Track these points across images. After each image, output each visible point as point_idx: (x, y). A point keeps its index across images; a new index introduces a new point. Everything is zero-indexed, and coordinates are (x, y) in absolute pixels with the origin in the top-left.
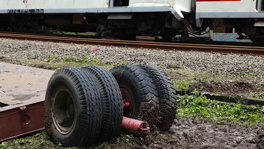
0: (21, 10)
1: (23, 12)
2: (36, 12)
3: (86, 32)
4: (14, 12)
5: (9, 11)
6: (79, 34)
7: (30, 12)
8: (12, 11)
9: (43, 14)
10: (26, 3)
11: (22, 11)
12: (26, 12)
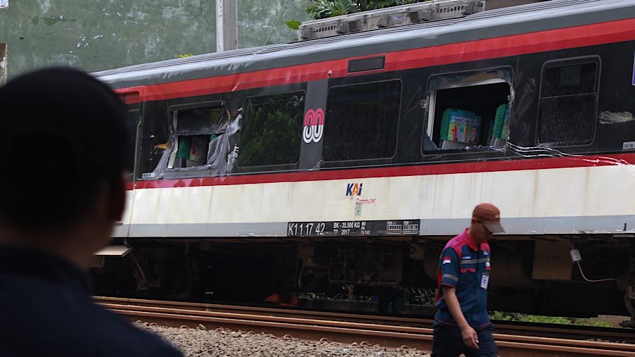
0: (336, 225)
1: (344, 232)
2: (391, 231)
3: (597, 317)
4: (308, 233)
5: (294, 229)
6: (580, 322)
7: (368, 233)
8: (305, 229)
9: (416, 238)
10: (355, 196)
11: (340, 229)
12: (354, 229)
